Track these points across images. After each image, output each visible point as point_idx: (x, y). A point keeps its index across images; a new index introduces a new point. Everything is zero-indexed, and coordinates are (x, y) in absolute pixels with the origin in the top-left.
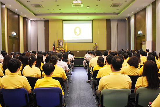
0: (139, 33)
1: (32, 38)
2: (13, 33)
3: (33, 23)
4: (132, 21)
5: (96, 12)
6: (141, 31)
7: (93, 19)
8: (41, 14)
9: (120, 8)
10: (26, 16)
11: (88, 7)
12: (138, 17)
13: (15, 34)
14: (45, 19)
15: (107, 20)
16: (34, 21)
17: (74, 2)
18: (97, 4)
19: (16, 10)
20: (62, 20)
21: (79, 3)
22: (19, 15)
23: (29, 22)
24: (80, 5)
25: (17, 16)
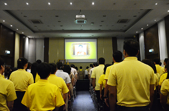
0: (150, 51)
1: (29, 57)
2: (6, 51)
3: (31, 41)
4: (142, 38)
5: (101, 29)
6: (153, 49)
7: (98, 37)
8: (40, 31)
9: (128, 24)
10: (23, 33)
11: (92, 23)
12: (149, 33)
13: (8, 52)
14: (44, 37)
15: (112, 37)
16: (32, 38)
17: (77, 16)
18: (102, 21)
19: (11, 26)
20: (64, 37)
21: (83, 18)
22: (15, 32)
23: (27, 40)
24: (84, 21)
25: (12, 33)
